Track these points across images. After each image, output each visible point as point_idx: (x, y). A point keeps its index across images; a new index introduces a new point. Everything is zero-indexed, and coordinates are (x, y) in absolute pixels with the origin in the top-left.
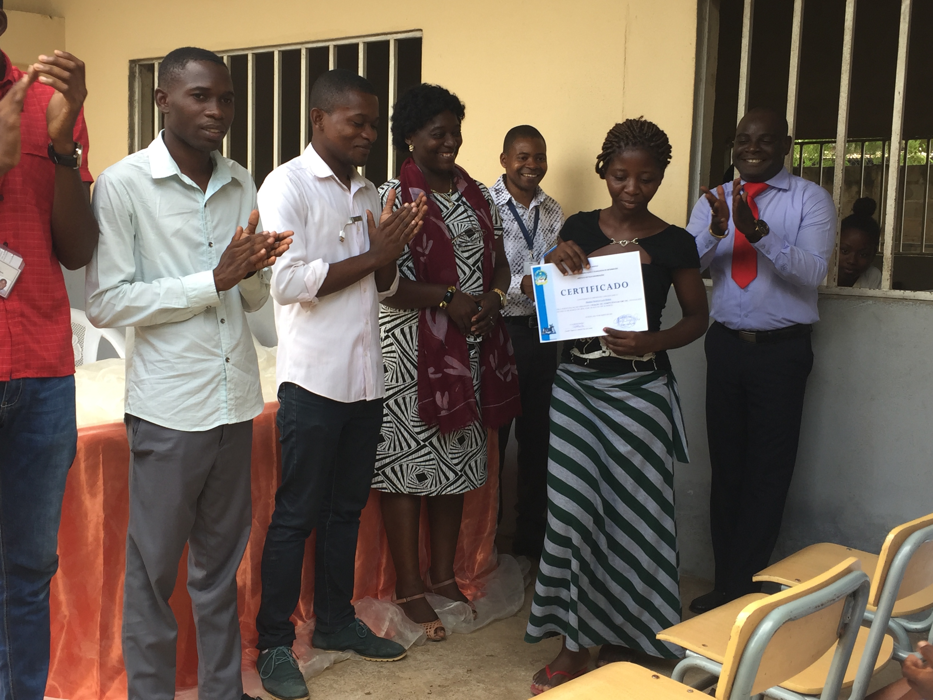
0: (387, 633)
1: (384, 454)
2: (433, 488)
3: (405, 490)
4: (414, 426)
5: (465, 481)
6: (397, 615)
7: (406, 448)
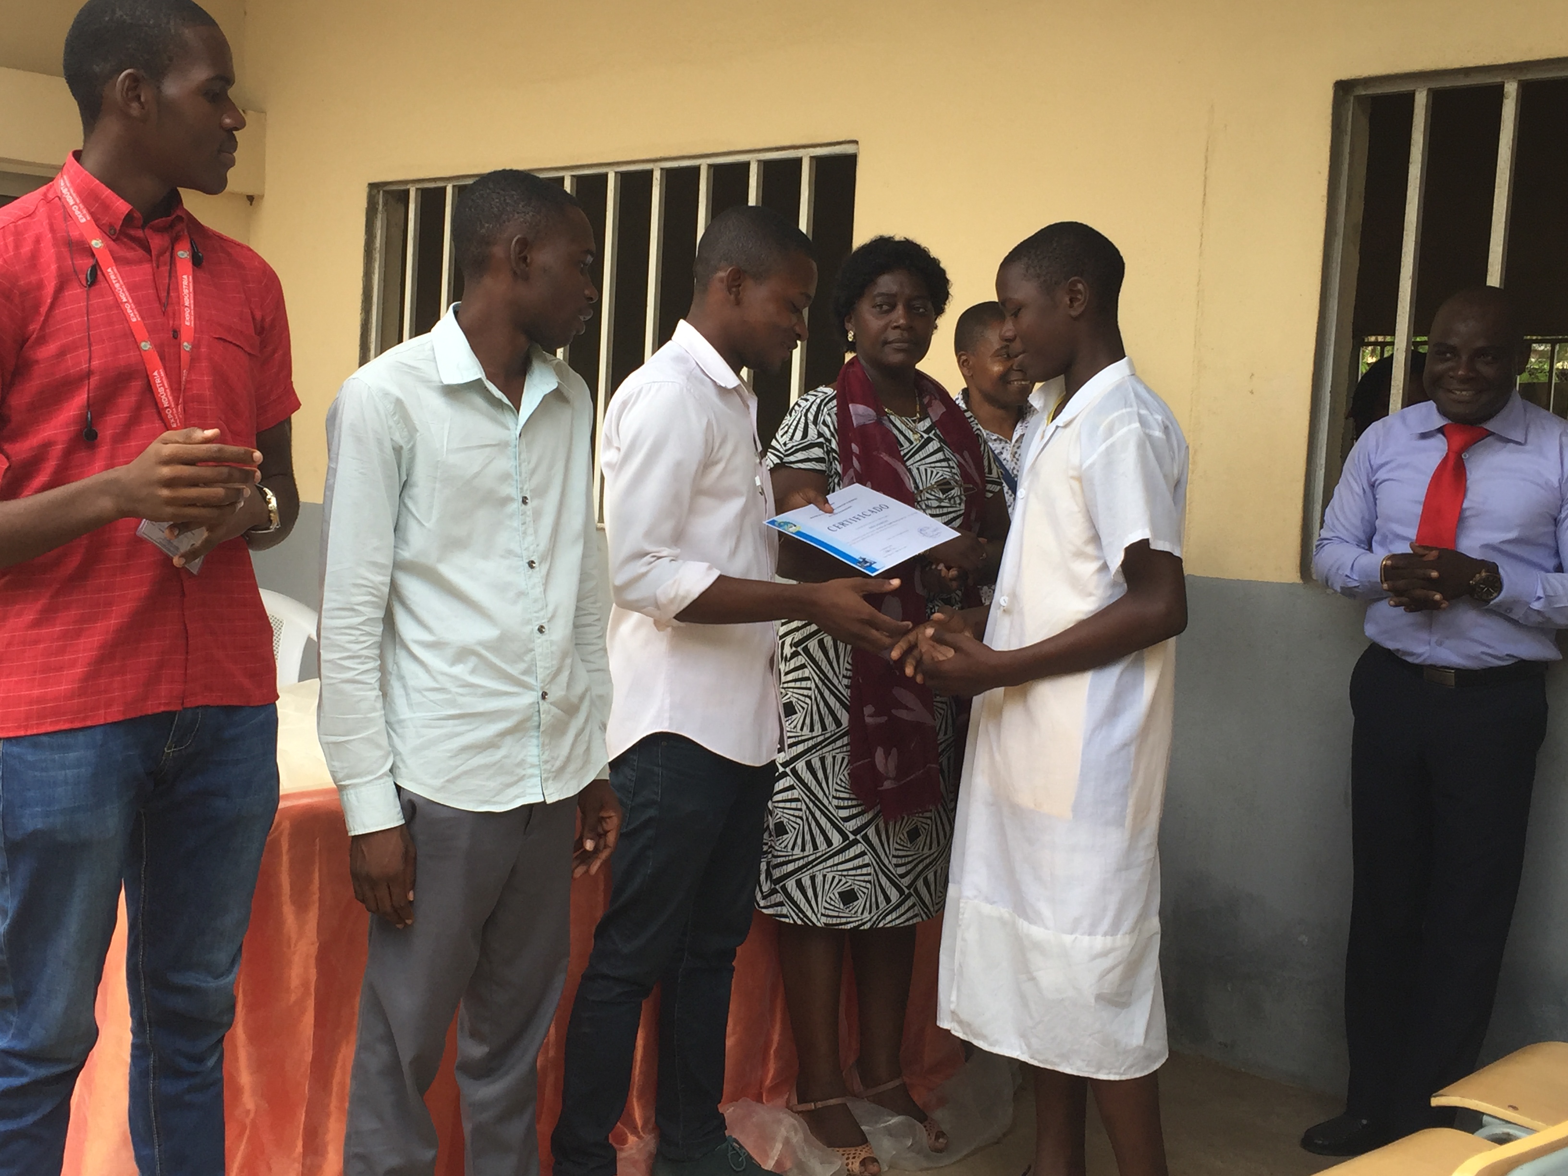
0: (778, 1163)
1: (785, 856)
2: (866, 915)
3: (818, 920)
4: (838, 807)
5: (914, 905)
6: (796, 1133)
7: (822, 846)
